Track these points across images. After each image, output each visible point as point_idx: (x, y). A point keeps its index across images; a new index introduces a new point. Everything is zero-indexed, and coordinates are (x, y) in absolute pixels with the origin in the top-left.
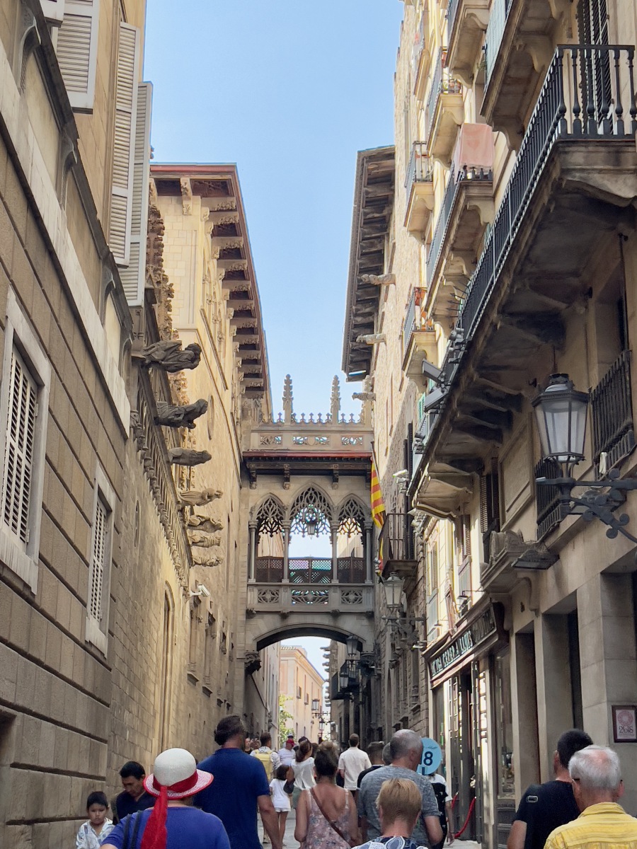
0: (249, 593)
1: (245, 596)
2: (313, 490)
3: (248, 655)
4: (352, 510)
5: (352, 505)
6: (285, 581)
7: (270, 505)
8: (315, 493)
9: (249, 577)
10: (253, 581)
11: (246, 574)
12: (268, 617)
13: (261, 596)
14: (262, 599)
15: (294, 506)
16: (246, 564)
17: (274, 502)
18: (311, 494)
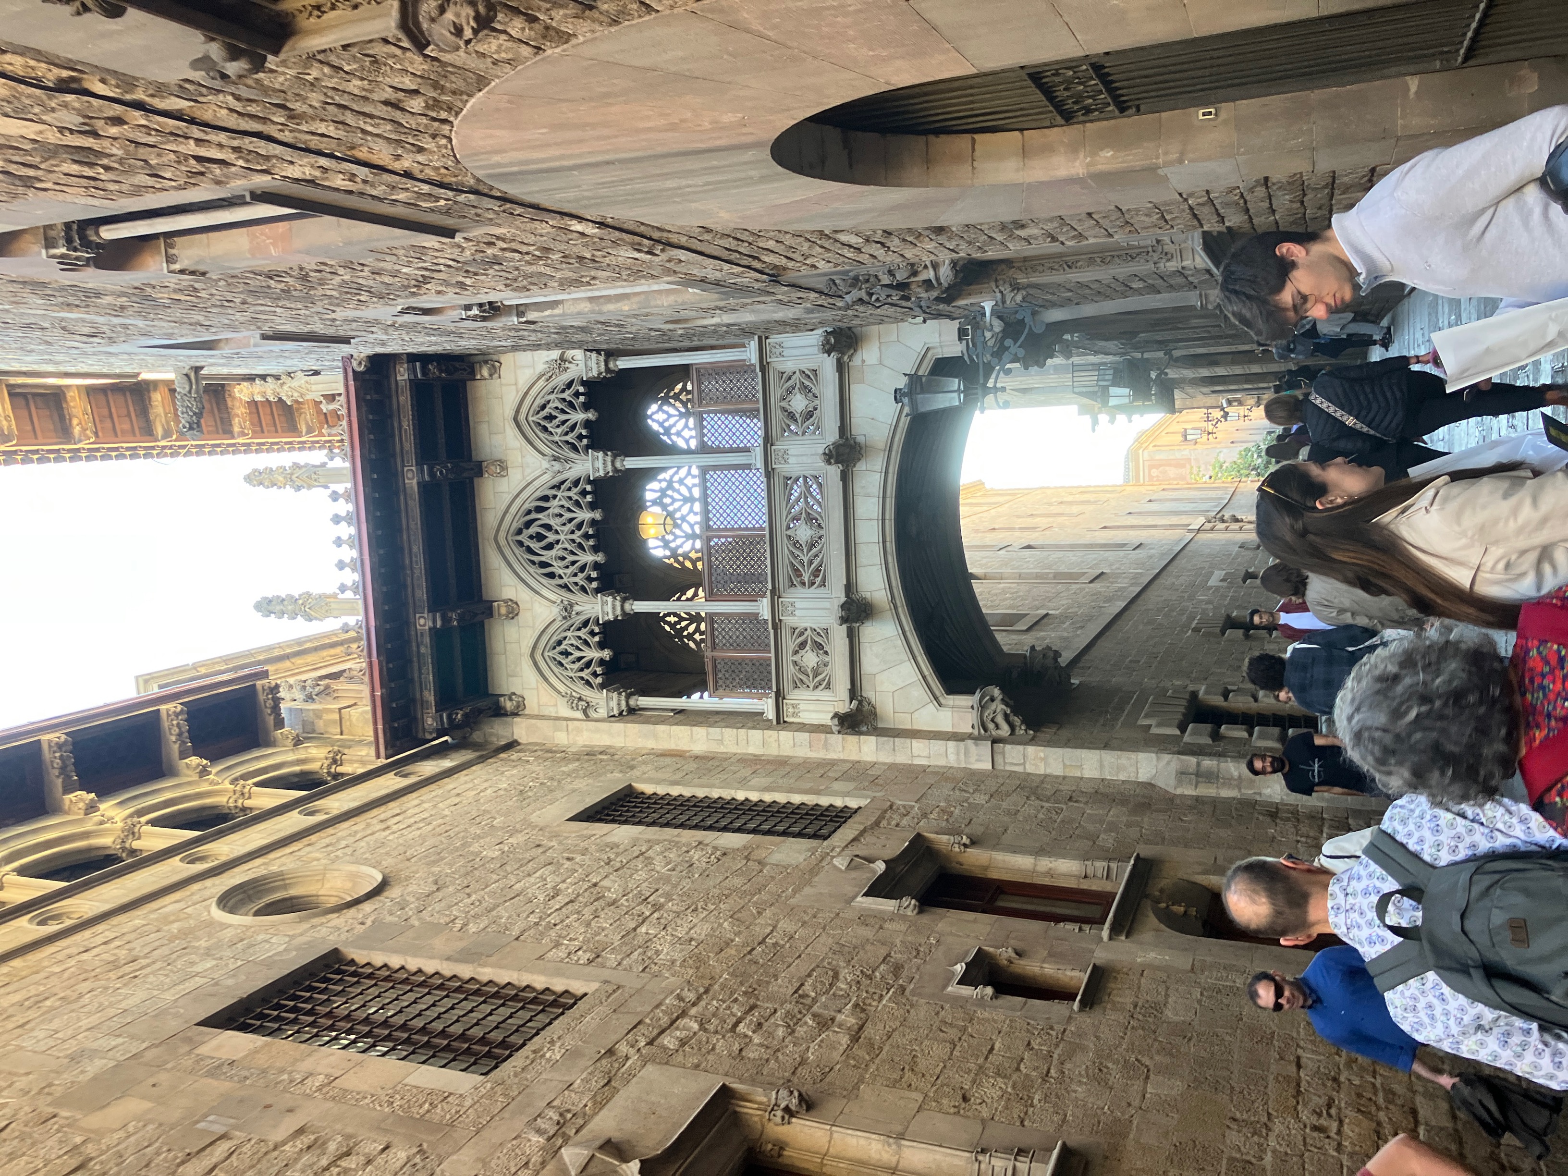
18: (531, 537)
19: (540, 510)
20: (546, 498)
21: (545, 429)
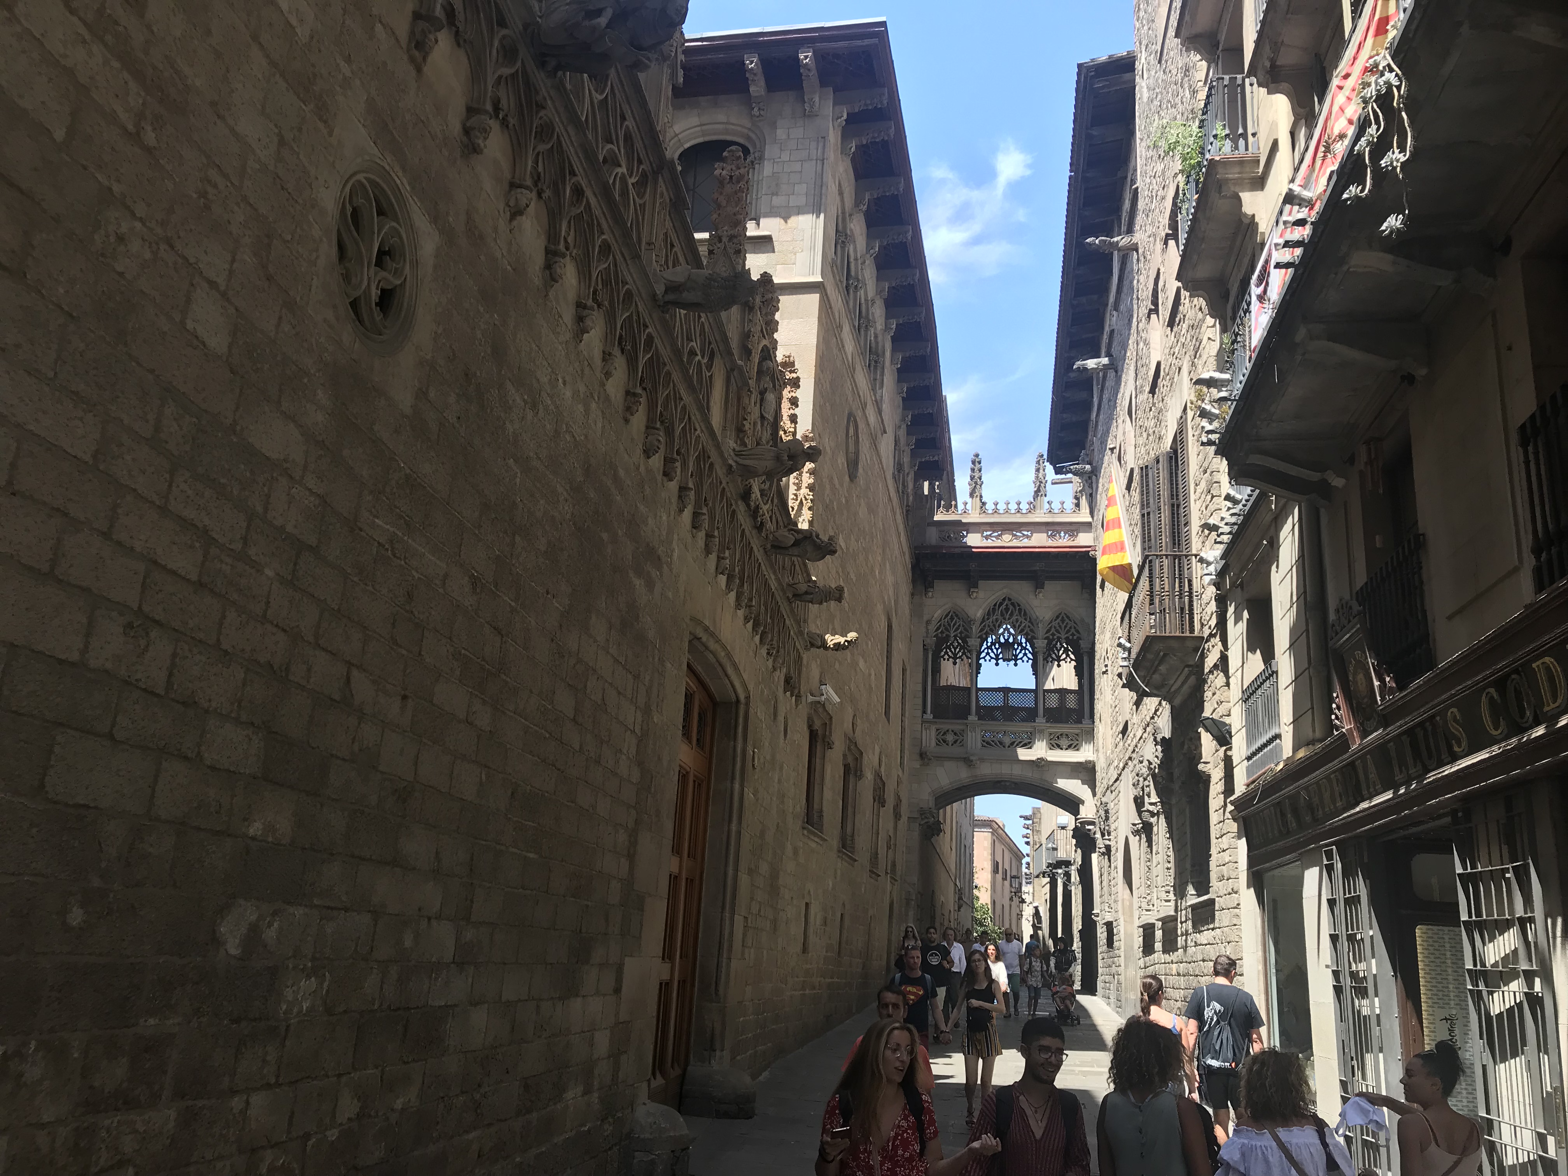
0: (924, 732)
1: (919, 737)
2: (1010, 599)
3: (922, 812)
4: (1063, 627)
5: (1063, 620)
6: (973, 718)
7: (952, 619)
8: (1013, 604)
9: (924, 712)
10: (929, 716)
11: (920, 707)
12: (948, 764)
13: (939, 737)
14: (941, 741)
15: (983, 621)
16: (920, 694)
17: (957, 616)
18: (1007, 605)
19: (1020, 610)
20: (1025, 614)
21: (1058, 617)
